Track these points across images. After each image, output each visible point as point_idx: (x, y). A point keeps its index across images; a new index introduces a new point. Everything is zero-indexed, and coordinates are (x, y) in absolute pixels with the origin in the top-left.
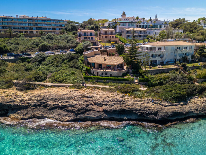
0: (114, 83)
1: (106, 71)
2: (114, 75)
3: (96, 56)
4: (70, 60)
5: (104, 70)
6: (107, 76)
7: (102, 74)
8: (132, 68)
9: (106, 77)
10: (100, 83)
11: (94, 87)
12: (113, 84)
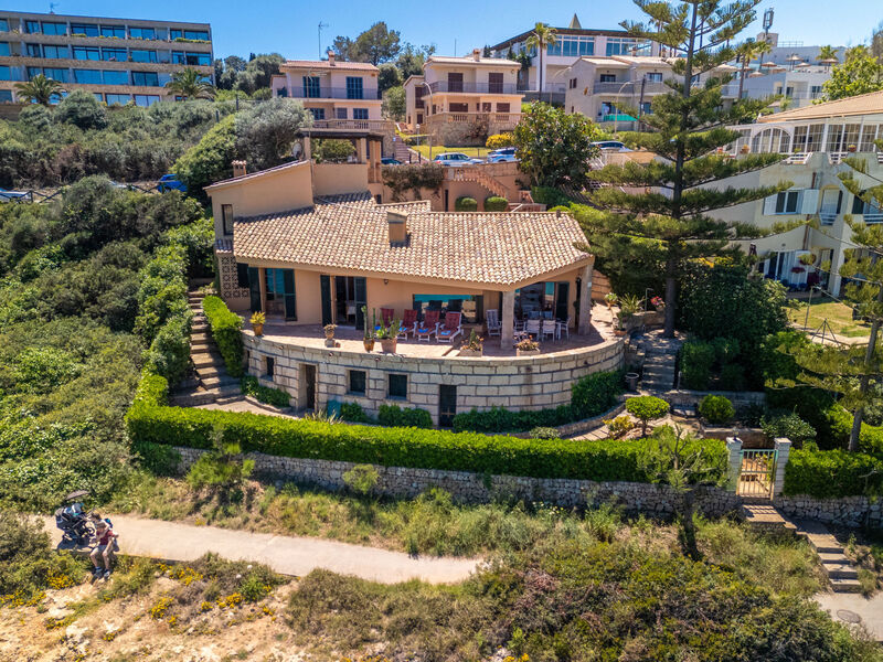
0: (472, 501)
1: (403, 349)
2: (481, 404)
3: (328, 210)
4: (81, 242)
5: (378, 348)
6: (402, 406)
7: (357, 381)
8: (680, 319)
9: (389, 419)
10: (308, 498)
11: (210, 567)
12: (465, 521)
